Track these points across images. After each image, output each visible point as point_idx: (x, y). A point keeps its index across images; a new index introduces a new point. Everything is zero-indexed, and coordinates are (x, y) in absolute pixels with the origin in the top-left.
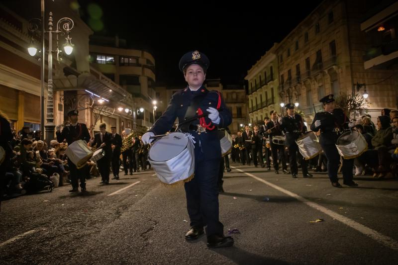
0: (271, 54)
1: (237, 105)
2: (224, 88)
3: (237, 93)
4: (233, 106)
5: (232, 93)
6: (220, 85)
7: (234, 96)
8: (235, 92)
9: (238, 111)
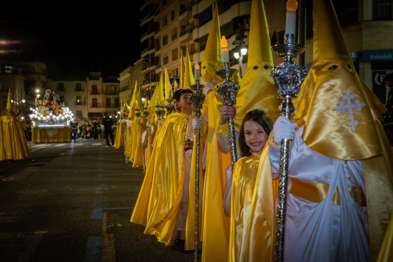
0: (127, 73)
1: (115, 96)
2: (105, 81)
3: (115, 86)
4: (111, 97)
5: (112, 85)
6: (100, 78)
7: (113, 88)
8: (113, 85)
9: (115, 101)
